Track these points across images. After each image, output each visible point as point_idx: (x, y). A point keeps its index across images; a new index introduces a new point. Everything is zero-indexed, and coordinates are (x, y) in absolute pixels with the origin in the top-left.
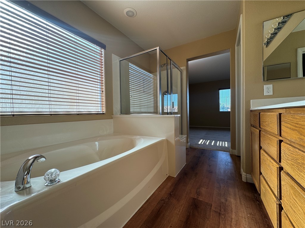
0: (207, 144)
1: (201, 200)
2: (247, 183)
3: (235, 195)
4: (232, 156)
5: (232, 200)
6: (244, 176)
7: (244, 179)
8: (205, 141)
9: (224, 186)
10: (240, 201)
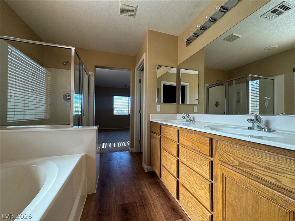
0: (110, 147)
1: (127, 202)
2: (149, 173)
3: (146, 185)
4: (132, 154)
5: (146, 190)
6: (146, 168)
7: (146, 171)
8: (107, 144)
9: (137, 182)
10: (150, 188)
